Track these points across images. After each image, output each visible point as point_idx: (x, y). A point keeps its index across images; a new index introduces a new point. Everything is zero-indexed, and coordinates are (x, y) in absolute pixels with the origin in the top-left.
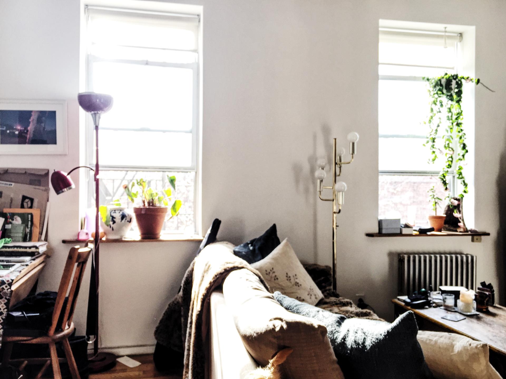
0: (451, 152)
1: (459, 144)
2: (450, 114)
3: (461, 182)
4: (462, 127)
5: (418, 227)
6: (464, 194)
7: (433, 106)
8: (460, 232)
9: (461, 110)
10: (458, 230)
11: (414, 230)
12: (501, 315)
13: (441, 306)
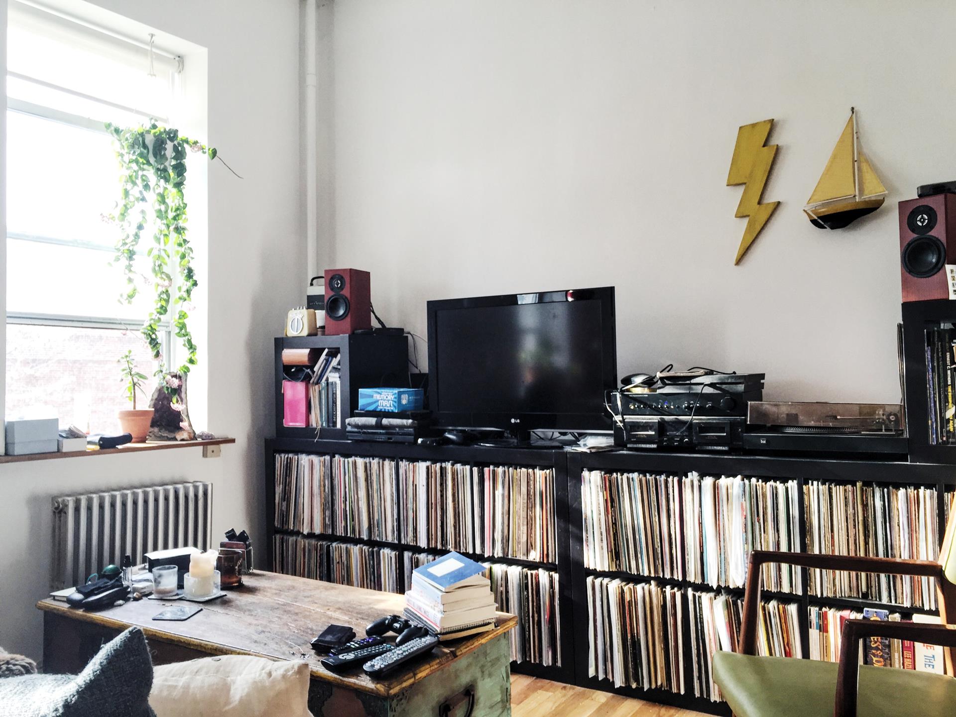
0: (167, 283)
1: (179, 269)
2: (163, 208)
3: (183, 343)
4: (187, 235)
5: (96, 435)
6: (189, 365)
7: (129, 186)
8: (183, 440)
9: (183, 203)
10: (179, 437)
11: (89, 443)
12: (265, 588)
13: (151, 594)
